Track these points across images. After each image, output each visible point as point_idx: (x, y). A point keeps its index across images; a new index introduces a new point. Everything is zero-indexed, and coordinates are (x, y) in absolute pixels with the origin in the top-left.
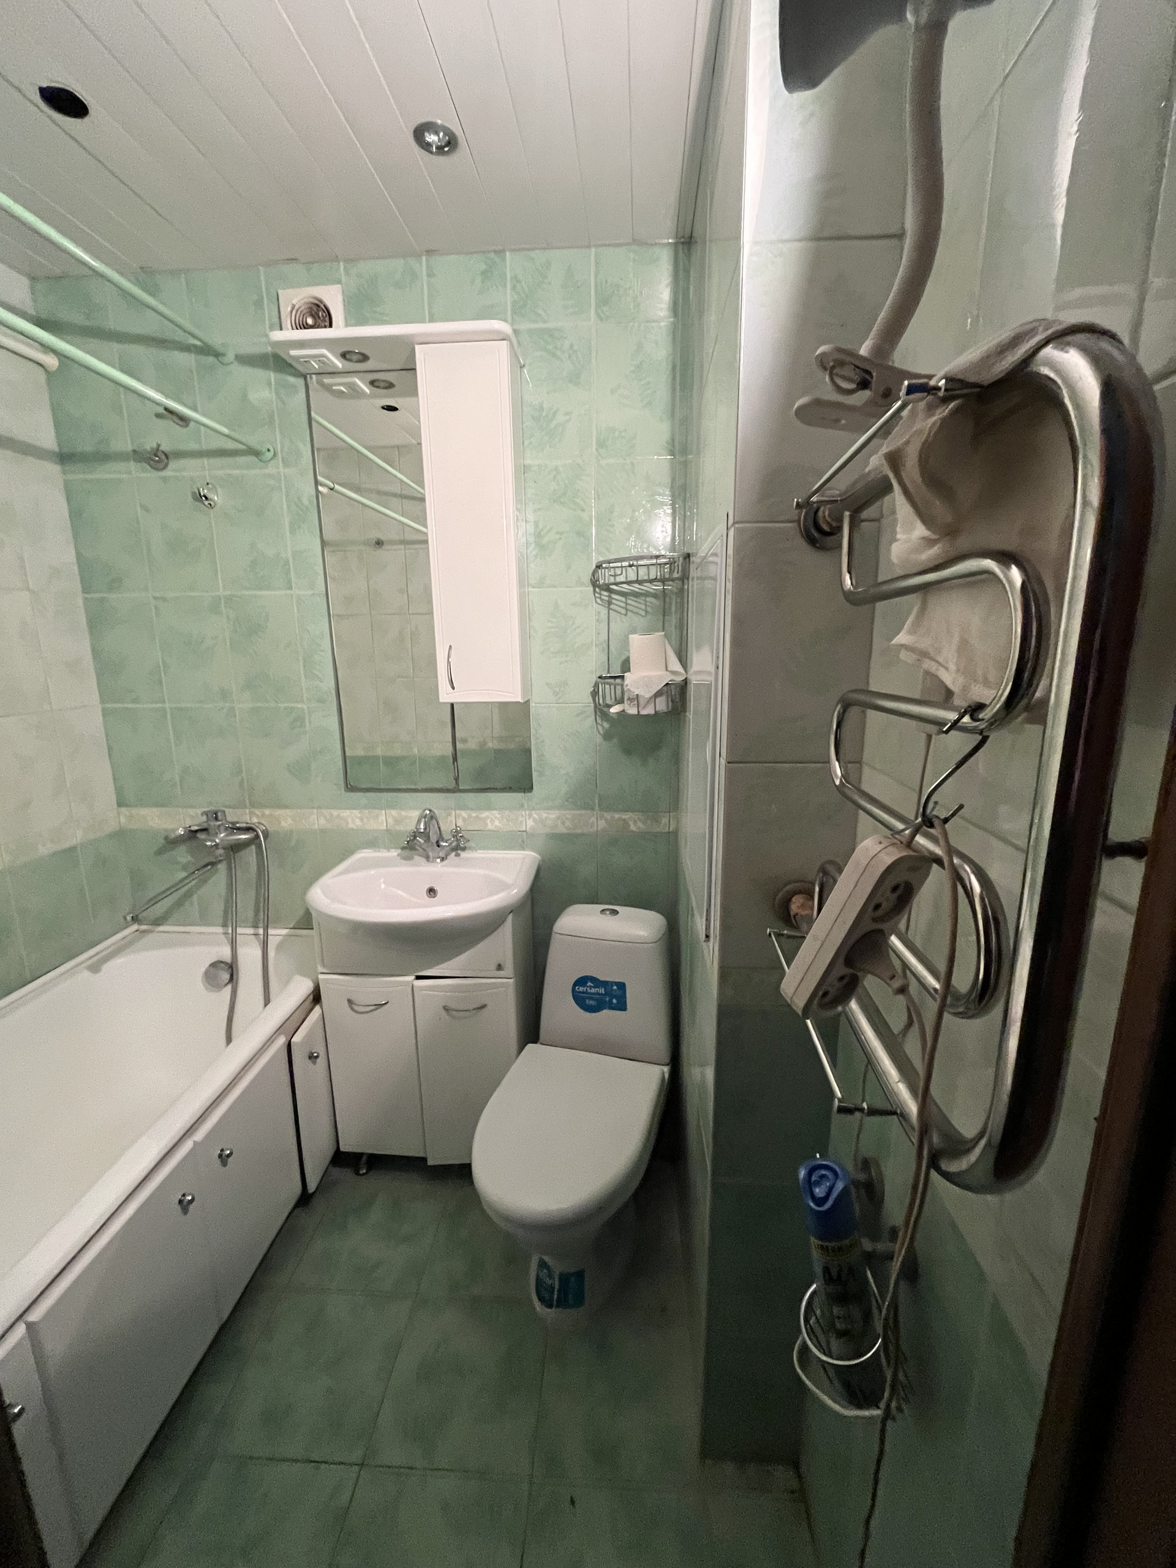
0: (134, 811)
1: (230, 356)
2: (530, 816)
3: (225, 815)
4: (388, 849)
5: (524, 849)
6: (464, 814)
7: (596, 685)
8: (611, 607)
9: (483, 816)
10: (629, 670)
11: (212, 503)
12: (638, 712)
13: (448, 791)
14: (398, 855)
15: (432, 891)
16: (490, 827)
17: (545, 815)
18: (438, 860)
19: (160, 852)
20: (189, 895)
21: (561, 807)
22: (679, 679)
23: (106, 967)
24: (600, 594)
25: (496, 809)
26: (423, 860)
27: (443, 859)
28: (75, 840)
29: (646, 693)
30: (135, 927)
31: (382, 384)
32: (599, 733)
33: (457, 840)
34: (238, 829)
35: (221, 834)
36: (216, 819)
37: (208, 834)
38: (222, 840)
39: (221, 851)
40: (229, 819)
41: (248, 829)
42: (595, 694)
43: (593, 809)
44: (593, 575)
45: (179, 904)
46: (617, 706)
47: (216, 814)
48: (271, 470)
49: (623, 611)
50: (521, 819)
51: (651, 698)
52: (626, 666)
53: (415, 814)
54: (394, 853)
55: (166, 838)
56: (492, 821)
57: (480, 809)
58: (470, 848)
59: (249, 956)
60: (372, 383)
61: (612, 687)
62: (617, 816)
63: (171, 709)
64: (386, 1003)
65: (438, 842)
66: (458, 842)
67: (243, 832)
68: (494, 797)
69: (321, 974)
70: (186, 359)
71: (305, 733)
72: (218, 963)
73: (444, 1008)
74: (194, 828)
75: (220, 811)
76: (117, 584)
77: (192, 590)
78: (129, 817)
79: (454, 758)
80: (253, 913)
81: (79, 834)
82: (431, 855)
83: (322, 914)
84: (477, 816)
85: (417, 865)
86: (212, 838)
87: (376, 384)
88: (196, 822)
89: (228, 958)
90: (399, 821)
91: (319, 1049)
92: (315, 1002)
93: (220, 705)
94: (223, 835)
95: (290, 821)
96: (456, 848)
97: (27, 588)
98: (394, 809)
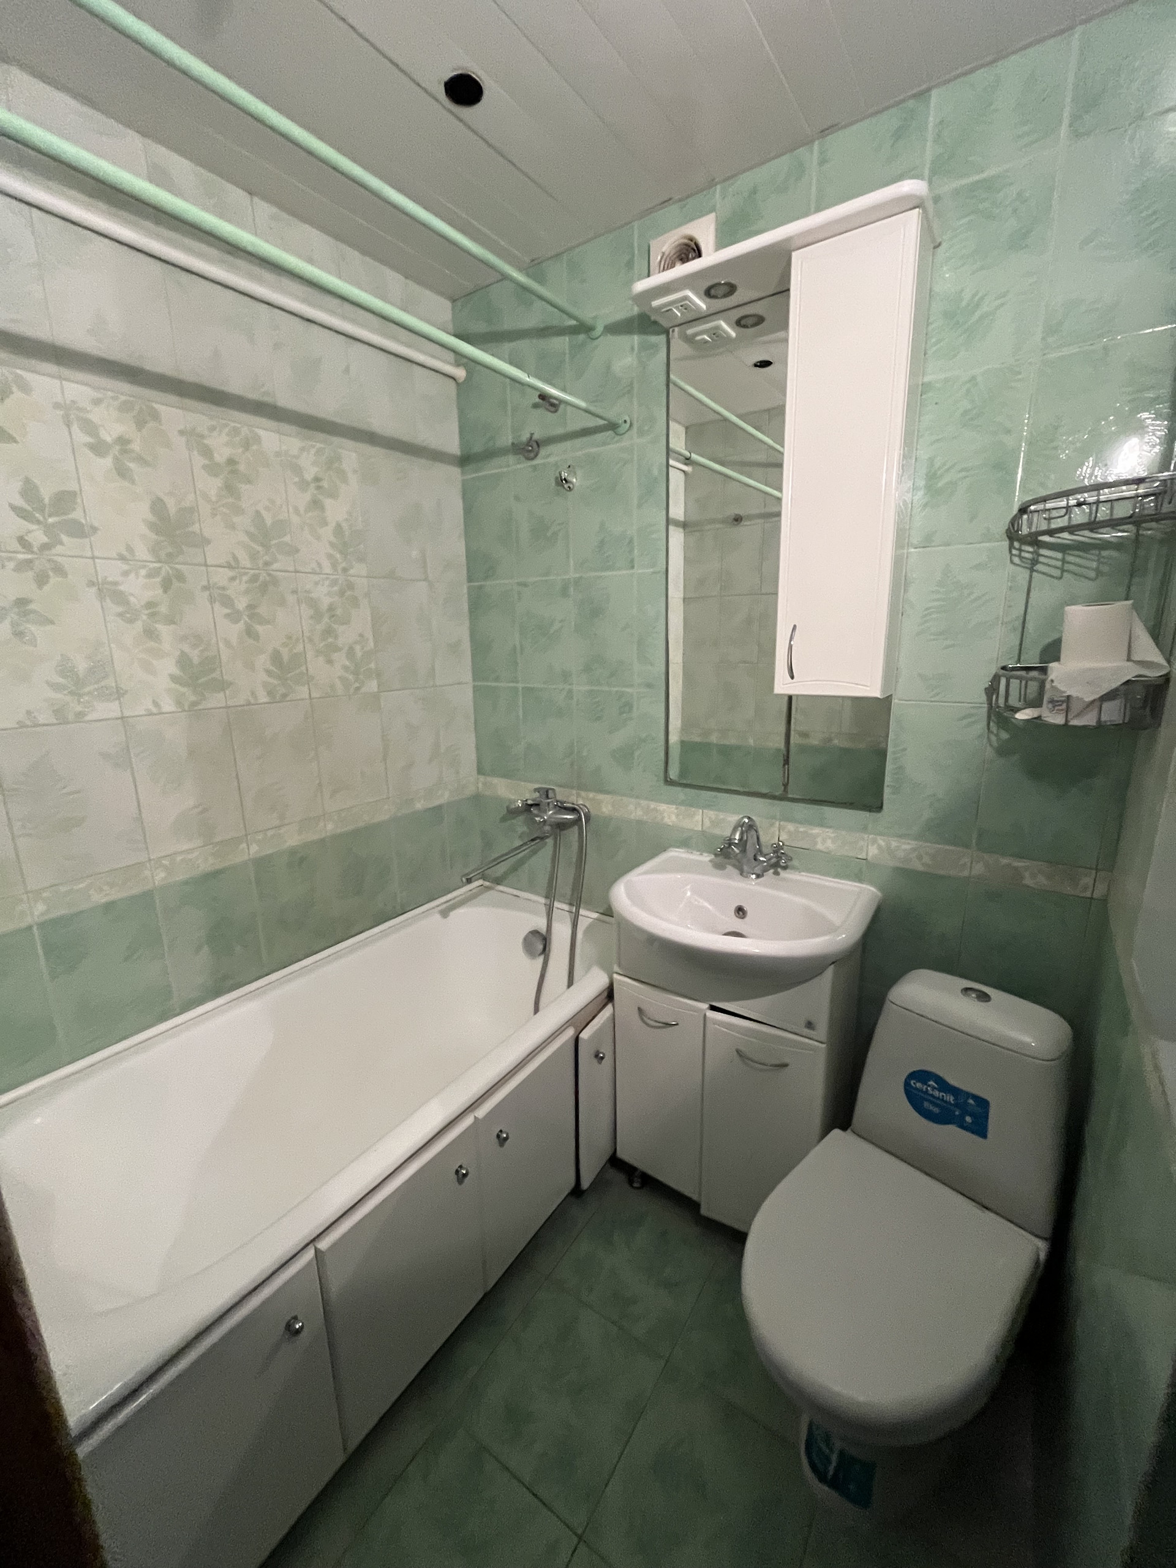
0: (489, 779)
1: (600, 329)
2: (874, 841)
3: (555, 794)
4: (701, 851)
5: (860, 881)
6: (791, 827)
7: (996, 678)
8: (1039, 567)
9: (814, 832)
10: (1057, 659)
11: (571, 486)
12: (1067, 721)
13: (774, 797)
14: (711, 861)
15: (740, 911)
16: (820, 846)
17: (894, 844)
18: (754, 876)
19: (503, 819)
20: (522, 862)
21: (919, 837)
22: (1153, 674)
23: (453, 914)
24: (1020, 550)
25: (830, 827)
26: (736, 872)
27: (758, 876)
29: (1087, 694)
30: (481, 882)
31: (751, 323)
32: (991, 745)
33: (778, 857)
34: (566, 808)
35: (549, 811)
36: (547, 797)
37: (539, 810)
38: (550, 817)
39: (547, 828)
40: (559, 798)
41: (573, 810)
42: (992, 690)
43: (967, 846)
44: (1012, 522)
45: (514, 869)
46: (1028, 711)
47: (547, 792)
48: (625, 442)
49: (1057, 573)
50: (861, 843)
51: (1093, 702)
52: (1053, 651)
53: (734, 819)
54: (707, 858)
55: (508, 807)
56: (824, 841)
57: (811, 824)
58: (794, 868)
59: (561, 933)
60: (739, 323)
61: (1024, 682)
62: (1005, 861)
63: (523, 688)
64: (677, 1024)
65: (755, 856)
66: (779, 858)
67: (568, 812)
68: (829, 812)
69: (617, 973)
70: (561, 343)
71: (631, 719)
72: (535, 933)
73: (738, 1051)
74: (529, 802)
75: (551, 789)
76: (490, 572)
77: (547, 574)
78: (485, 784)
79: (784, 760)
80: (569, 893)
81: (447, 794)
82: (745, 868)
83: (620, 915)
84: (806, 832)
85: (729, 877)
86: (541, 814)
87: (743, 322)
88: (531, 797)
89: (543, 930)
90: (715, 823)
91: (606, 1050)
92: (606, 1000)
93: (561, 686)
94: (551, 812)
95: (610, 808)
96: (776, 865)
97: (425, 580)
98: (712, 810)
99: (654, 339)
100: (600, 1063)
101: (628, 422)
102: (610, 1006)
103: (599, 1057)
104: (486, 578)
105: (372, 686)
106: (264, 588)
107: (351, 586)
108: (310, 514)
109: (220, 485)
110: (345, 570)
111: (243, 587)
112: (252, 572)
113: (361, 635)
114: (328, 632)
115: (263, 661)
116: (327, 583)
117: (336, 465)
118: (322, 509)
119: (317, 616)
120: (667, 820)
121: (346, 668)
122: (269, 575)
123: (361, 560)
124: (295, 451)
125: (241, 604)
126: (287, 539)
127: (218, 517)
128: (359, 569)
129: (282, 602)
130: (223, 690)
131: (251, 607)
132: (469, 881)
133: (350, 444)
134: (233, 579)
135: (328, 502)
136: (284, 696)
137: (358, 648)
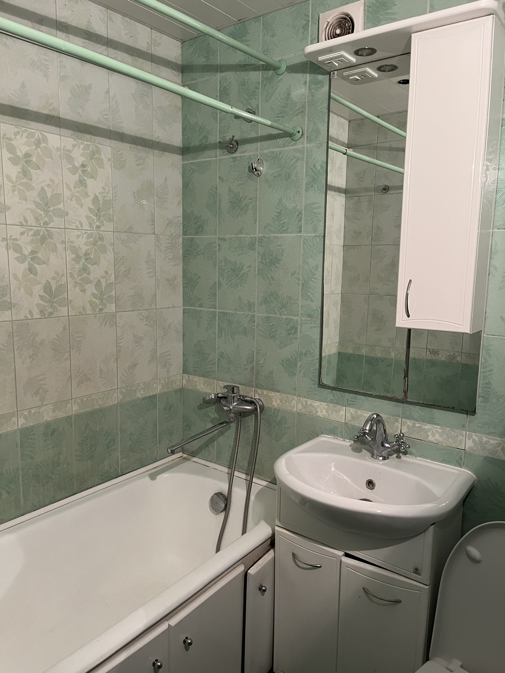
0: (191, 377)
2: (470, 437)
3: (239, 390)
4: (344, 438)
5: (460, 466)
6: (409, 423)
9: (426, 427)
11: (259, 173)
13: (397, 401)
14: (350, 445)
15: (370, 484)
16: (431, 438)
17: (485, 439)
18: (381, 458)
19: (200, 407)
20: (212, 441)
23: (159, 477)
25: (438, 424)
26: (368, 454)
27: (384, 458)
28: (156, 391)
30: (180, 454)
31: (388, 68)
33: (400, 444)
34: (246, 401)
35: (234, 402)
36: (233, 392)
37: (227, 401)
38: (234, 407)
39: (232, 415)
40: (241, 393)
41: (251, 403)
45: (207, 444)
47: (233, 388)
48: (299, 146)
50: (460, 437)
53: (367, 415)
54: (348, 443)
55: (204, 399)
56: (433, 435)
57: (423, 421)
58: (411, 454)
60: (380, 69)
63: (219, 313)
64: (320, 567)
65: (382, 443)
66: (400, 446)
67: (248, 404)
68: (437, 413)
69: (277, 526)
70: (256, 76)
71: (296, 338)
72: (219, 494)
73: (364, 589)
74: (220, 395)
75: (236, 386)
76: (200, 229)
77: (241, 232)
78: (188, 381)
79: (405, 374)
80: (246, 464)
81: (160, 387)
82: (375, 452)
83: (281, 482)
84: (420, 427)
85: (363, 458)
86: (229, 405)
87: (382, 69)
88: (221, 391)
89: (226, 492)
90: (354, 418)
91: (268, 585)
92: (270, 547)
93: (247, 313)
94: (235, 404)
95: (279, 402)
96: (398, 451)
97: (154, 233)
98: (352, 407)
99: (320, 77)
100: (263, 595)
101: (301, 133)
102: (272, 551)
103: (262, 590)
104: (197, 233)
105: (112, 308)
106: (43, 240)
107: (101, 239)
108: (76, 190)
109: (19, 170)
110: (98, 227)
111: (30, 238)
112: (36, 228)
113: (106, 272)
114: (85, 269)
115: (38, 290)
116: (85, 236)
117: (97, 156)
118: (85, 185)
119: (77, 259)
120: (319, 414)
121: (93, 295)
122: (47, 230)
123: (110, 220)
124: (69, 147)
125: (27, 250)
126: (61, 206)
127: (16, 192)
128: (108, 227)
129: (55, 249)
130: (10, 309)
131: (33, 252)
132: (173, 452)
133: (108, 142)
134: (22, 233)
135: (89, 181)
136: (51, 313)
137: (103, 281)
